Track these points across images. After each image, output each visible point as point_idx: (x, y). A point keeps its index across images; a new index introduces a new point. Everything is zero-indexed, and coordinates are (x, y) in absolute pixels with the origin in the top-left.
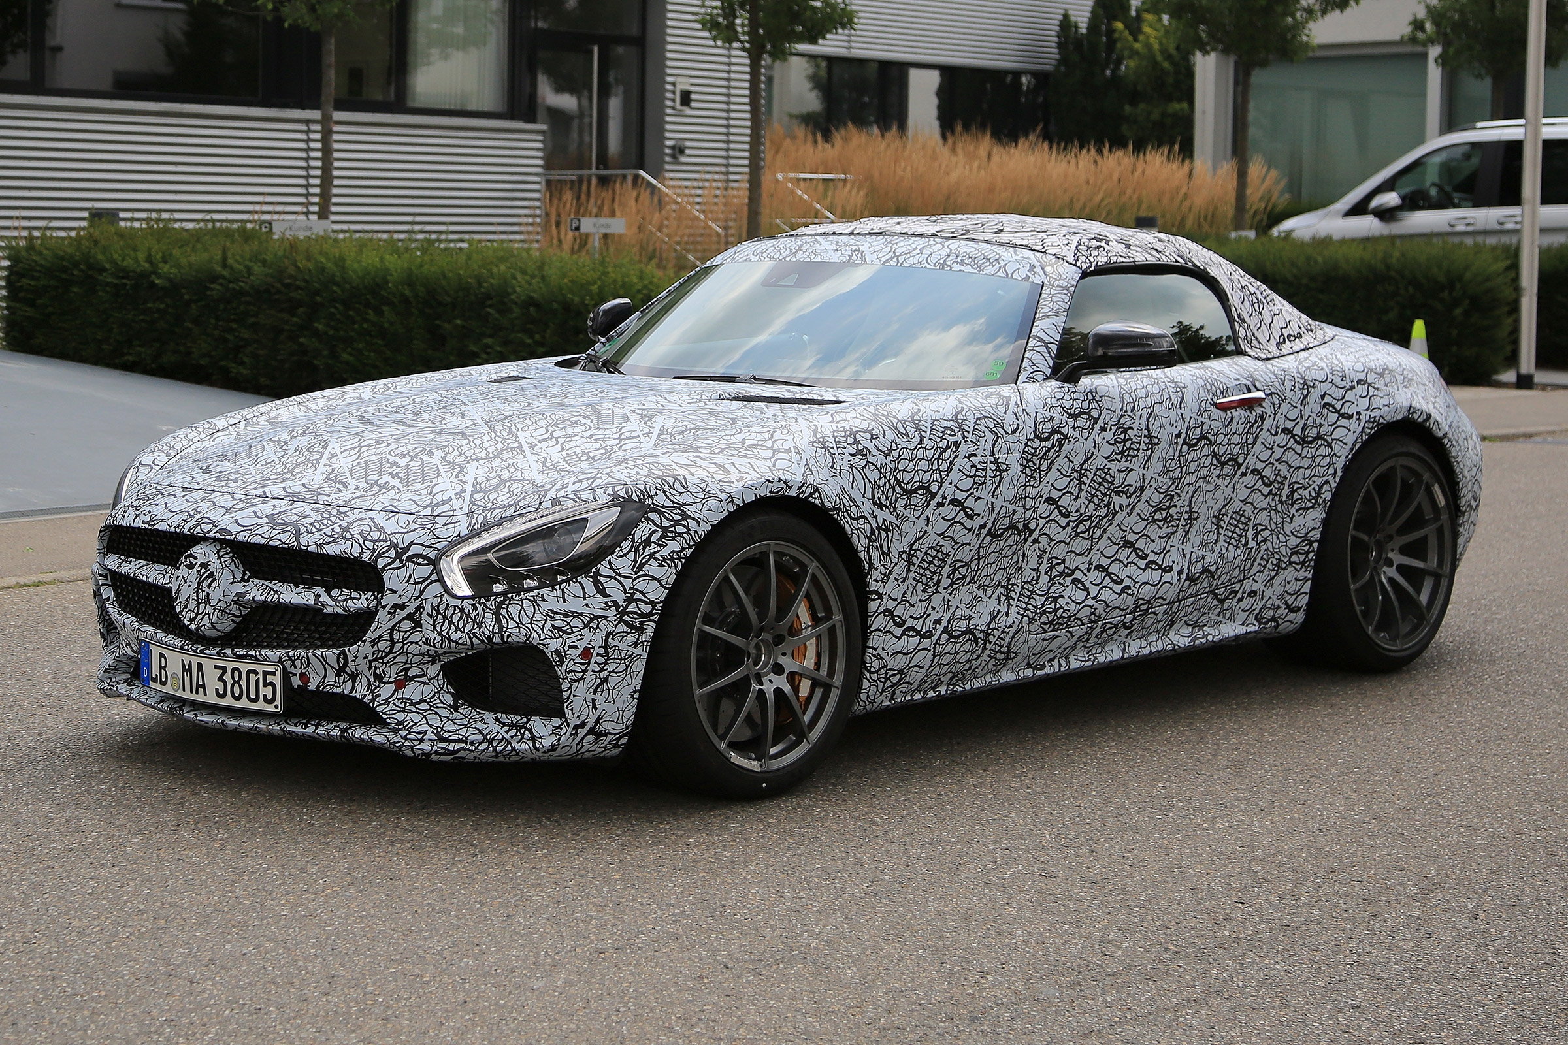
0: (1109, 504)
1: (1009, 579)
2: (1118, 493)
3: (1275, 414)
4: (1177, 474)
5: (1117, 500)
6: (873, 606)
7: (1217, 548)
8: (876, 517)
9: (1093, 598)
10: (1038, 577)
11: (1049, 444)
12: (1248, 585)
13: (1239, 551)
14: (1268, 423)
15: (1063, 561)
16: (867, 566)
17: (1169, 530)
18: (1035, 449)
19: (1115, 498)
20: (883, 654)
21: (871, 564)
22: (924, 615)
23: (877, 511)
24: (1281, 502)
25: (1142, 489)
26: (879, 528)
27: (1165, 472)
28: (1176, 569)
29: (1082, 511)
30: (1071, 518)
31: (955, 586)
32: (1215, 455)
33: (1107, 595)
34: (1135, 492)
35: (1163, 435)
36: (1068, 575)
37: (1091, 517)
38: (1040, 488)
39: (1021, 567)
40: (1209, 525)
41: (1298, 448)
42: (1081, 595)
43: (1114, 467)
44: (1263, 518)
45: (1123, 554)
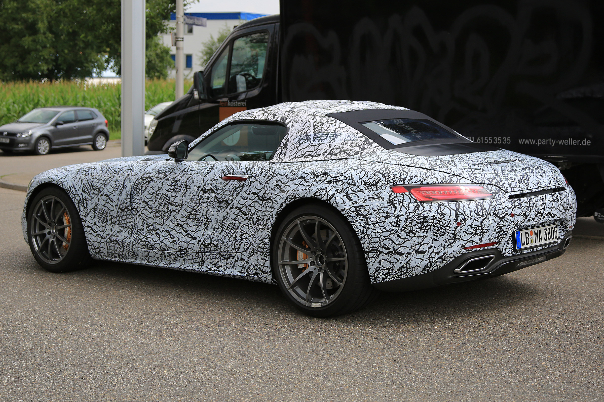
0: (168, 208)
1: (132, 227)
2: (171, 204)
3: (250, 186)
4: (198, 202)
5: (172, 207)
6: (83, 223)
7: (220, 236)
8: (82, 195)
9: (160, 241)
10: (143, 229)
11: (145, 182)
12: (239, 256)
13: (231, 240)
14: (245, 189)
15: (153, 225)
16: (78, 210)
17: (198, 224)
18: (139, 183)
19: (170, 206)
20: (91, 240)
21: (80, 210)
22: (104, 231)
23: (83, 193)
24: (253, 224)
25: (182, 205)
26: (83, 199)
27: (192, 200)
28: (198, 239)
29: (157, 208)
30: (153, 210)
31: (113, 224)
32: (216, 198)
33: (166, 242)
34: (179, 205)
35: (192, 186)
36: (155, 231)
37: (161, 211)
38: (141, 197)
39: (137, 223)
40: (217, 226)
41: (261, 202)
42: (157, 239)
43: (170, 194)
44: (245, 229)
45: (178, 228)
